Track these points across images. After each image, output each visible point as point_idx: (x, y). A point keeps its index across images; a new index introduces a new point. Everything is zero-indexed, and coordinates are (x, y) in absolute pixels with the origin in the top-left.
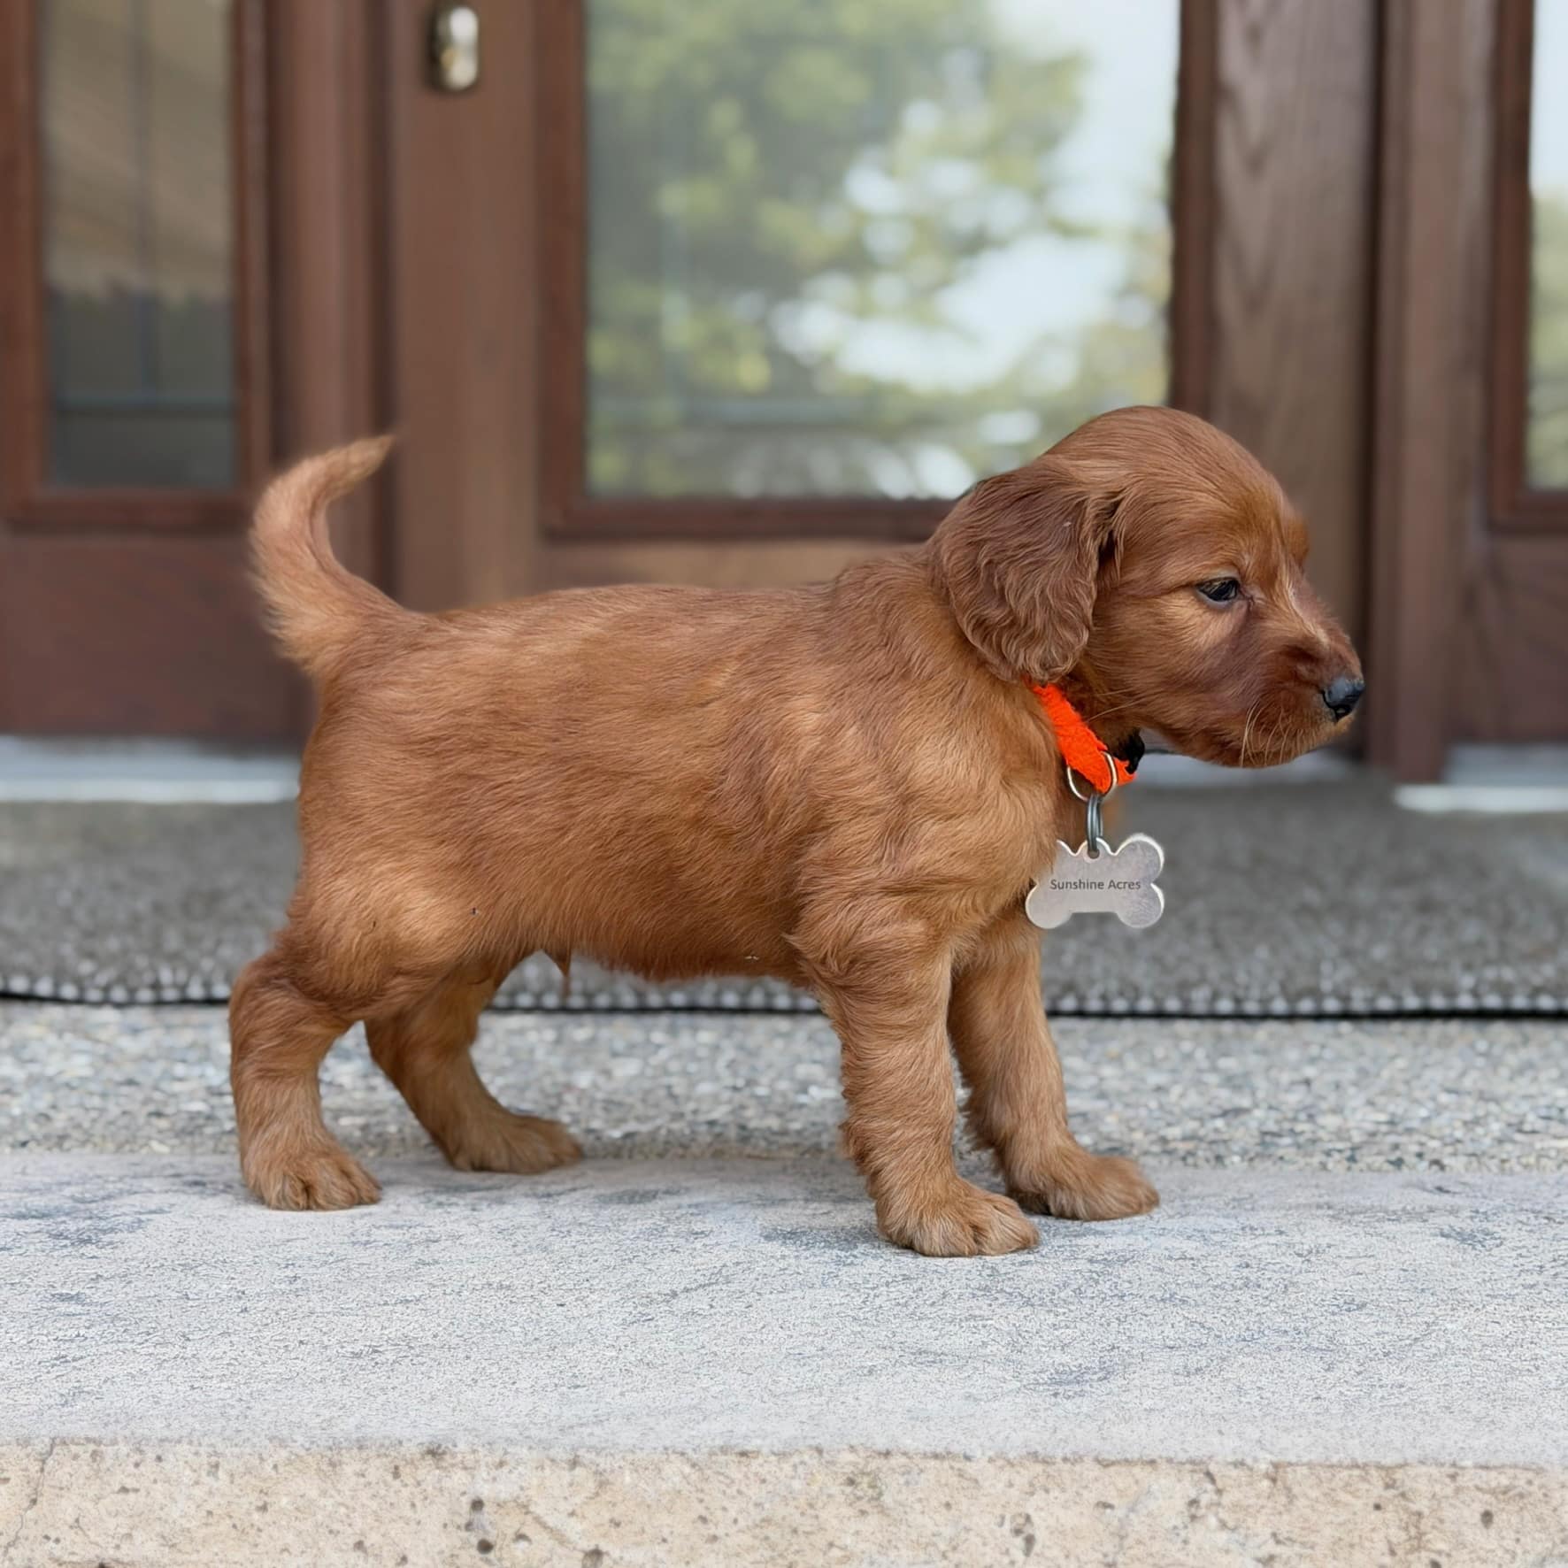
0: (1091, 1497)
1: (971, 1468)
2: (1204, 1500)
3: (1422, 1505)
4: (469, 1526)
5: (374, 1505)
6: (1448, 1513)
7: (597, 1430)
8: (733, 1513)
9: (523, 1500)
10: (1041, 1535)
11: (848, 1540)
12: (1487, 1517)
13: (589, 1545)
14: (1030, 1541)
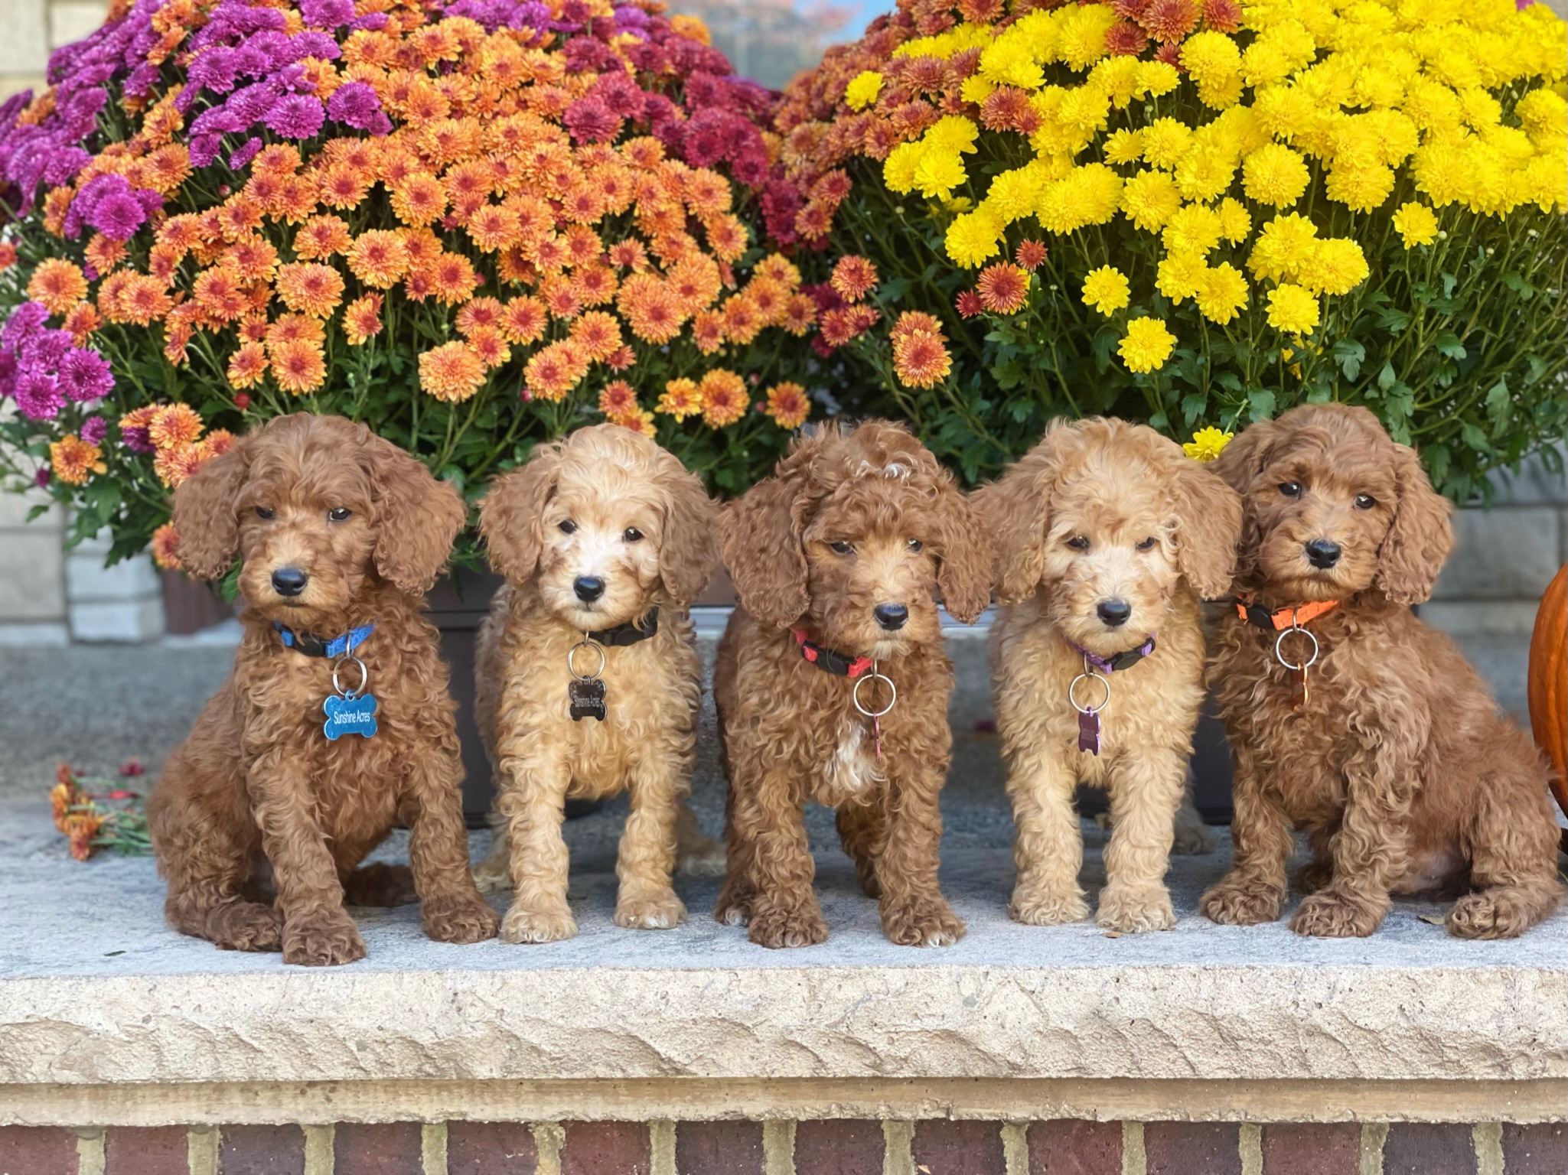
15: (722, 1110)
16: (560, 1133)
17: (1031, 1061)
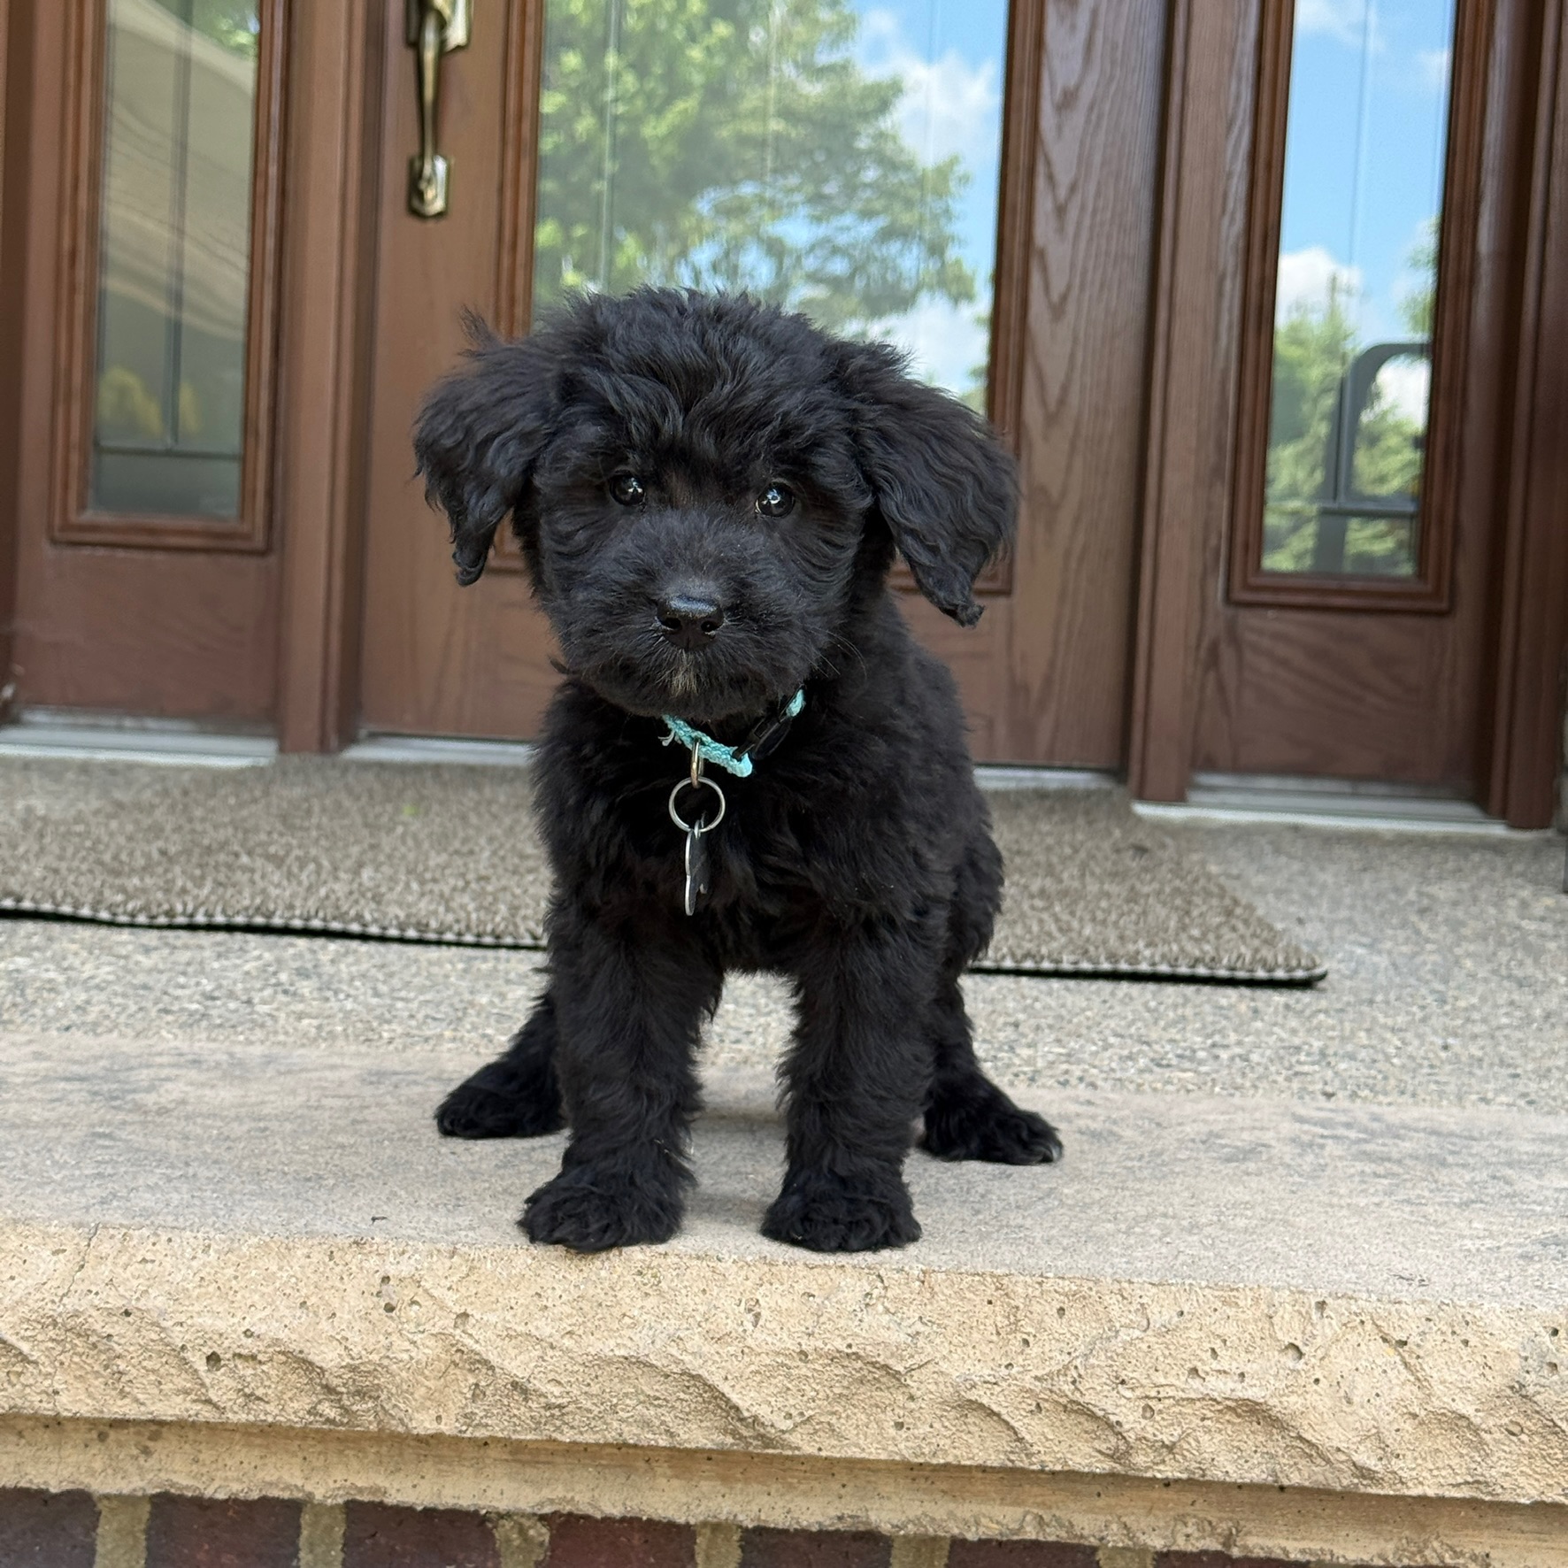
0: (800, 1288)
1: (721, 1267)
2: (876, 1293)
3: (1019, 1302)
4: (379, 1294)
5: (314, 1278)
6: (1036, 1308)
7: (471, 1234)
8: (558, 1292)
9: (417, 1277)
10: (765, 1314)
11: (636, 1312)
12: (1061, 1311)
13: (458, 1310)
14: (758, 1316)
15: (833, 1512)
16: (541, 1533)
17: (1396, 1465)
